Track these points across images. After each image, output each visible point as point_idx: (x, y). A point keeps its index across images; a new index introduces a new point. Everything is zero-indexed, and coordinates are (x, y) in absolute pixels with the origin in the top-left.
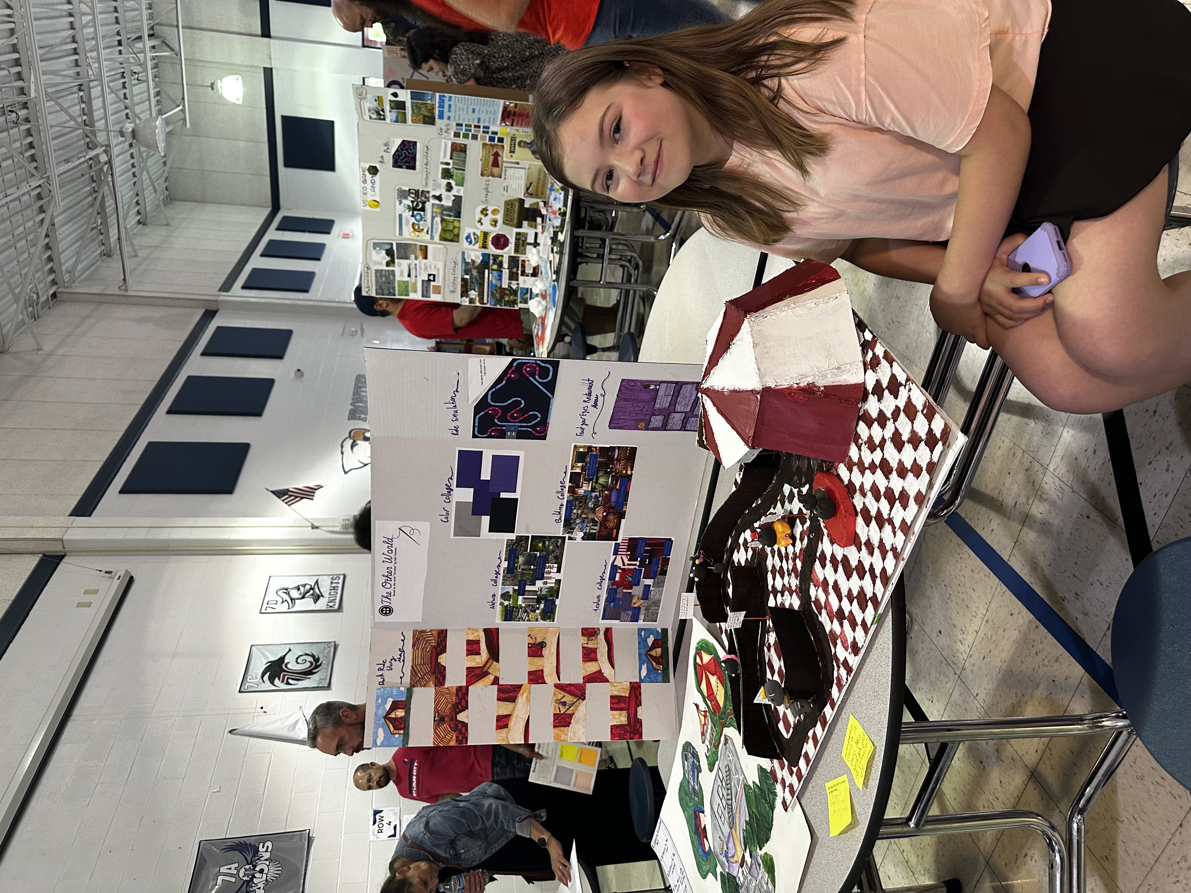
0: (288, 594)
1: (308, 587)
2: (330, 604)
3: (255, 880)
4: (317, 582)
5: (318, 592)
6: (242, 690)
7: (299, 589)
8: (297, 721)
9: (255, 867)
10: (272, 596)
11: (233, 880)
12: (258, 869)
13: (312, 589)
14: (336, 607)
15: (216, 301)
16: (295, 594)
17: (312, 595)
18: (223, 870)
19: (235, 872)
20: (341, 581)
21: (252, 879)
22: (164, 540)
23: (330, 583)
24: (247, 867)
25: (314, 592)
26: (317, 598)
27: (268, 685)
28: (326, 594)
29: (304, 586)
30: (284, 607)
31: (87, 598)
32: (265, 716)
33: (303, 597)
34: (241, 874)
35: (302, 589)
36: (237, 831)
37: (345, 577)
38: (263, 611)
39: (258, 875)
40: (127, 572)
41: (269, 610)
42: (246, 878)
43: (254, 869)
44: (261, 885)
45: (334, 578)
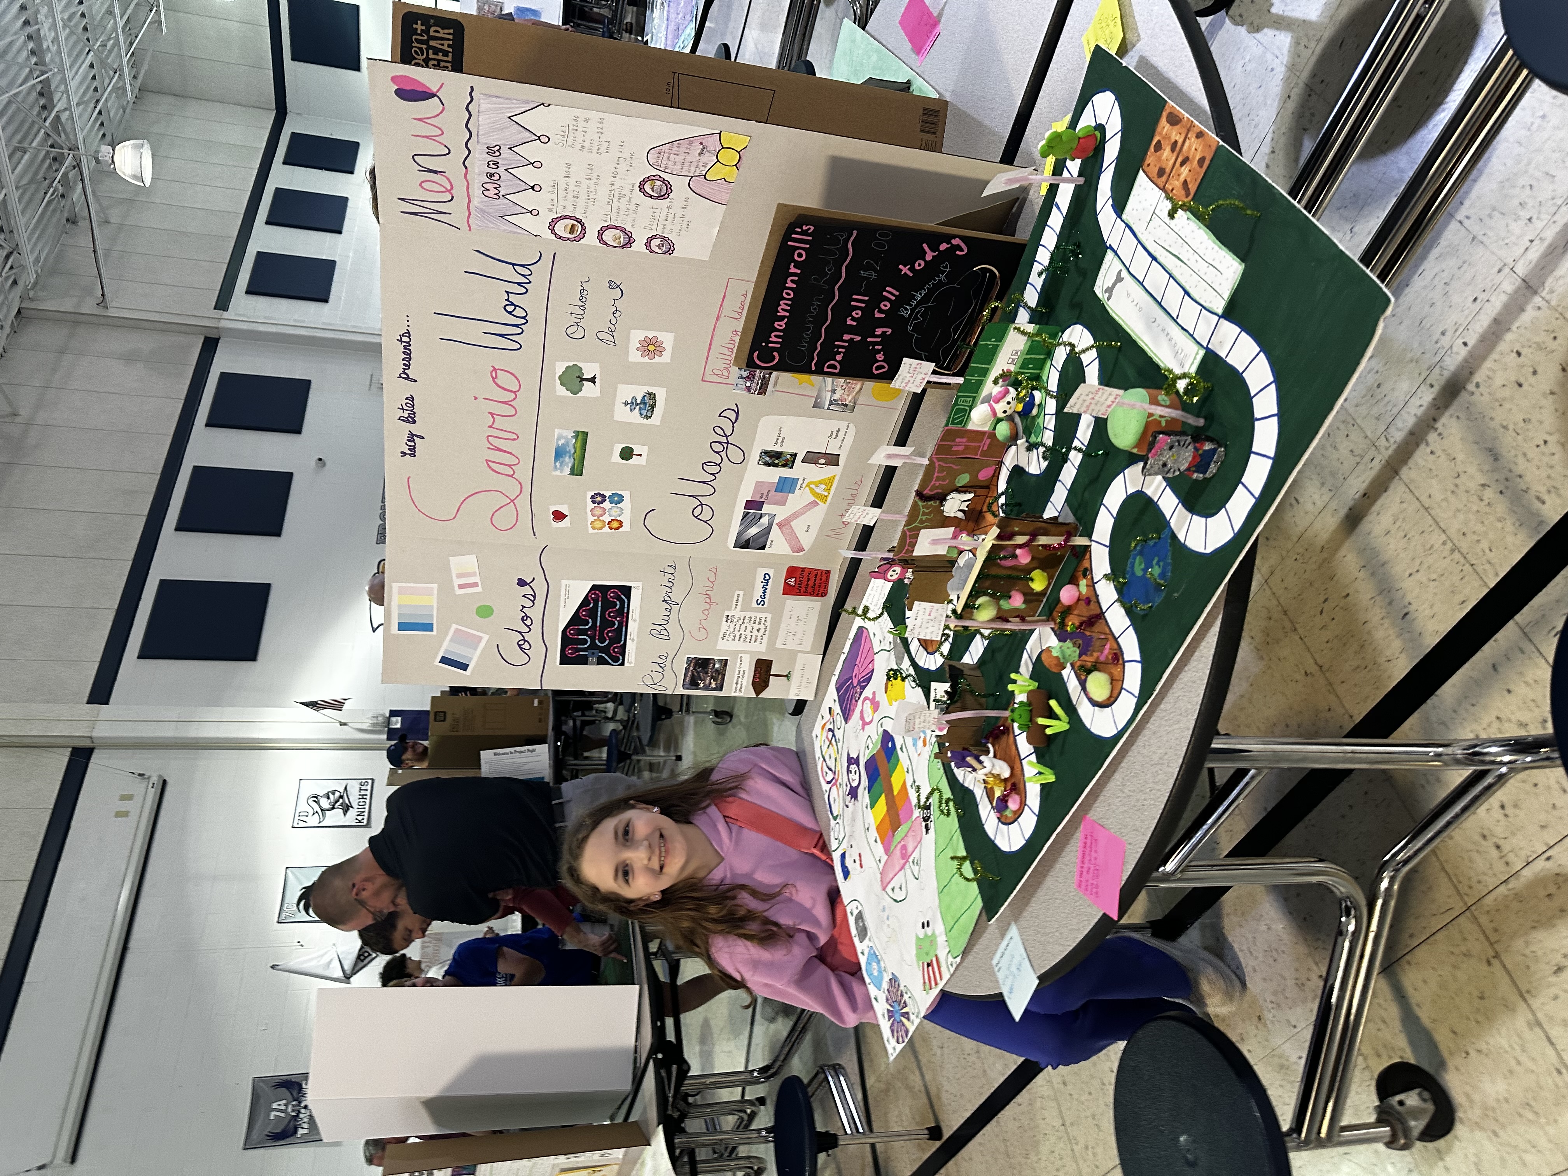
0: (318, 803)
1: (337, 794)
2: (360, 818)
3: (301, 1116)
4: (346, 789)
5: (347, 802)
6: (281, 920)
7: (328, 798)
8: (331, 960)
9: (300, 1102)
10: (303, 806)
11: (283, 1115)
12: (302, 1105)
13: (341, 797)
14: (365, 822)
15: (217, 328)
16: (325, 804)
17: (342, 805)
18: (275, 1106)
19: (283, 1108)
20: (369, 787)
21: (297, 1116)
22: (192, 738)
23: (358, 789)
24: (294, 1103)
25: (344, 801)
26: (346, 808)
27: (303, 916)
28: (355, 805)
29: (333, 792)
30: (313, 820)
31: (124, 806)
32: (302, 950)
33: (333, 808)
34: (289, 1110)
35: (331, 796)
36: (284, 1070)
37: (373, 780)
38: (295, 825)
39: (303, 1111)
40: (160, 776)
41: (302, 824)
42: (293, 1114)
43: (299, 1105)
44: (306, 1120)
45: (363, 782)
